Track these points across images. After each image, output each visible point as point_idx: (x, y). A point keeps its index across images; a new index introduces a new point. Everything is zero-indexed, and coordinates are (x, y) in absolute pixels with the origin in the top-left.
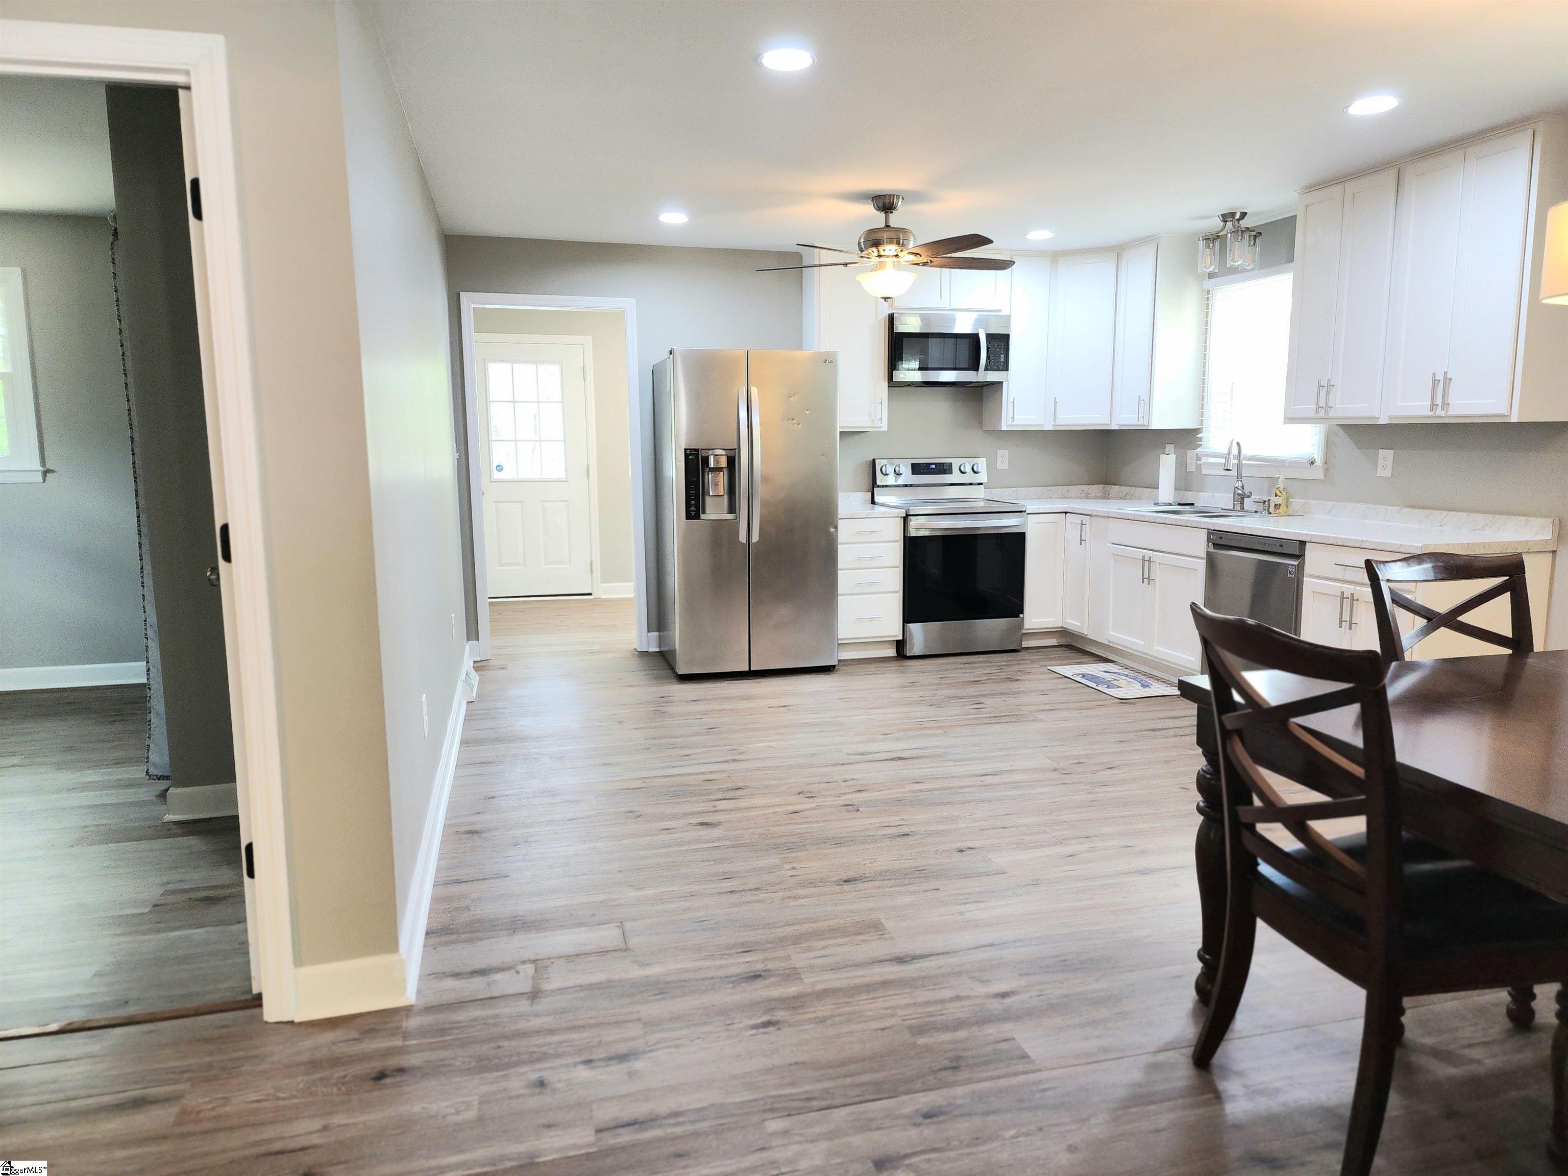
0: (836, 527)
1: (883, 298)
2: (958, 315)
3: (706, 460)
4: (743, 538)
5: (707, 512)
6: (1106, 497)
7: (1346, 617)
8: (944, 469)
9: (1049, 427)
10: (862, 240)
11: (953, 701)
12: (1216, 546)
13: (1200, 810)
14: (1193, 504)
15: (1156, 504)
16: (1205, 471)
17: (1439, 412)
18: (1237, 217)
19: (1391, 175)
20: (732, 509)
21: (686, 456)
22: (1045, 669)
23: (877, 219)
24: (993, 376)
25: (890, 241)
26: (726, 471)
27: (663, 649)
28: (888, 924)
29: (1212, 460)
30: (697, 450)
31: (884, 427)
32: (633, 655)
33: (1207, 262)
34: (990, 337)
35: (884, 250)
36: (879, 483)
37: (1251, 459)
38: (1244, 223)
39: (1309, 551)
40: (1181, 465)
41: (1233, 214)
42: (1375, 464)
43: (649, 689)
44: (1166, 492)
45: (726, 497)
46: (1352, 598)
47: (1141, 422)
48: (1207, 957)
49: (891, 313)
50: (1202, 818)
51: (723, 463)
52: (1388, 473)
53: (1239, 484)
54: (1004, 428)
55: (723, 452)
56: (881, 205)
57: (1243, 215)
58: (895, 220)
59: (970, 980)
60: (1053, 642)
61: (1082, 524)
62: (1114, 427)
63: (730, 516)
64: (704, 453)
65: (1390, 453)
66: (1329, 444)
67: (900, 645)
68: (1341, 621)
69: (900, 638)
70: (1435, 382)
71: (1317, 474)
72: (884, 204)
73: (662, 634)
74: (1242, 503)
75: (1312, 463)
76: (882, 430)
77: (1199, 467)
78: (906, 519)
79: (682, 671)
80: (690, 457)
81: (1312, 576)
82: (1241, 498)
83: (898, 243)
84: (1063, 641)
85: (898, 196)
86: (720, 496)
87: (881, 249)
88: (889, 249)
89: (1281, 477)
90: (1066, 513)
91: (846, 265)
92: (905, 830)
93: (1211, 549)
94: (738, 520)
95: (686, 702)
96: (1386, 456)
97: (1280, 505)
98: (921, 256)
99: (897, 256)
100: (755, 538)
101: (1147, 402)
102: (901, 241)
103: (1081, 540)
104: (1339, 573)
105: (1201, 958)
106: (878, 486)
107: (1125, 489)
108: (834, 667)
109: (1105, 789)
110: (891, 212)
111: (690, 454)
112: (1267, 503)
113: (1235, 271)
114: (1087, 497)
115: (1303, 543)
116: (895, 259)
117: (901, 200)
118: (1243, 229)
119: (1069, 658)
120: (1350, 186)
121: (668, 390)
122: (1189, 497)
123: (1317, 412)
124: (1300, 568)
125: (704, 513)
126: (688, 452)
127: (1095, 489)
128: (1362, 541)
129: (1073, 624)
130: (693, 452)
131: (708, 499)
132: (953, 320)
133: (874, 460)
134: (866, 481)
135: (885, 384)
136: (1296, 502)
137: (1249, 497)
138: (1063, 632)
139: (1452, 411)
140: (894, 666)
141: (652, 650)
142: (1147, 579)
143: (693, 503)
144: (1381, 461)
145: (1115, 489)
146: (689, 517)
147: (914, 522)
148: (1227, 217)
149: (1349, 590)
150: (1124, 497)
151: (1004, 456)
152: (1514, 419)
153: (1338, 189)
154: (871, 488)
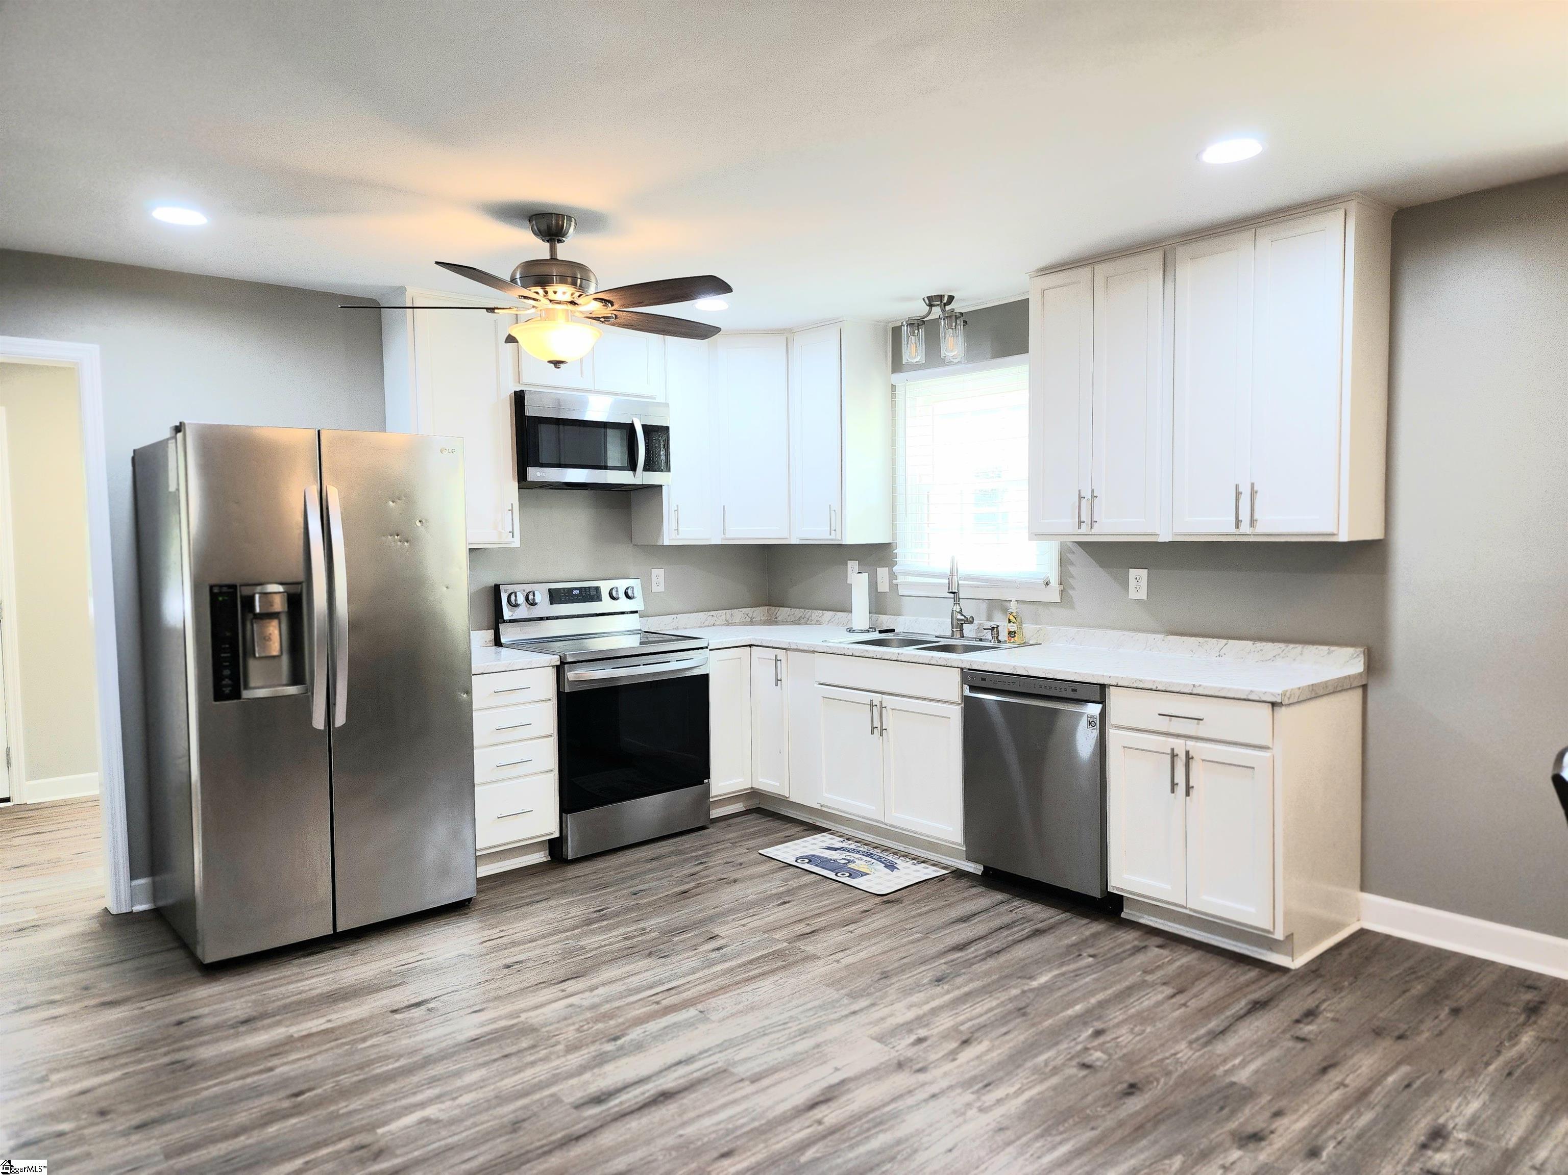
0: (468, 692)
1: (550, 362)
3: (249, 602)
4: (319, 722)
5: (252, 684)
6: (772, 621)
7: (1178, 779)
8: (591, 595)
9: (719, 542)
10: (518, 276)
12: (973, 688)
14: (892, 631)
15: (851, 631)
16: (904, 592)
17: (1245, 528)
18: (947, 300)
19: (1158, 256)
20: (298, 675)
21: (213, 596)
23: (539, 249)
24: (653, 478)
25: (563, 280)
26: (284, 619)
27: (161, 903)
29: (910, 579)
30: (233, 587)
31: (516, 543)
32: (103, 925)
33: (912, 350)
35: (555, 292)
36: (506, 617)
37: (965, 579)
38: (956, 306)
39: (1113, 696)
40: (873, 584)
41: (941, 297)
42: (1125, 584)
44: (860, 615)
45: (285, 660)
46: (1187, 756)
47: (833, 537)
49: (518, 389)
51: (279, 604)
52: (1143, 595)
53: (957, 608)
54: (666, 542)
55: (280, 589)
56: (544, 227)
57: (951, 298)
58: (564, 251)
60: (738, 807)
61: (777, 660)
62: (794, 541)
63: (292, 690)
64: (246, 591)
65: (1143, 573)
66: (1064, 562)
67: (555, 846)
68: (1173, 785)
69: (557, 835)
70: (1239, 494)
71: (1053, 595)
72: (549, 228)
73: (158, 878)
74: (962, 630)
75: (1047, 584)
76: (512, 546)
77: (894, 587)
78: (560, 669)
79: (212, 953)
80: (220, 599)
81: (1118, 727)
82: (959, 625)
83: (574, 284)
84: (751, 804)
85: (569, 219)
86: (274, 657)
87: (550, 289)
88: (563, 291)
89: (1014, 600)
90: (750, 646)
91: (491, 310)
93: (967, 692)
94: (310, 694)
96: (1139, 578)
97: (1014, 632)
98: (612, 305)
99: (573, 303)
100: (340, 720)
101: (839, 513)
102: (579, 281)
103: (777, 680)
104: (1167, 725)
106: (504, 622)
107: (798, 612)
108: (470, 900)
110: (560, 241)
111: (221, 594)
112: (995, 630)
113: (943, 362)
114: (752, 623)
115: (1103, 687)
116: (570, 307)
117: (573, 224)
118: (956, 314)
119: (767, 832)
120: (1102, 270)
121: (172, 488)
122: (886, 621)
124: (1102, 717)
125: (246, 687)
126: (216, 590)
127: (759, 612)
128: (1194, 686)
129: (769, 784)
130: (225, 589)
131: (253, 665)
133: (496, 589)
134: (486, 614)
135: (513, 485)
136: (1029, 630)
137: (972, 622)
138: (754, 794)
139: (1260, 528)
140: (554, 881)
141: (139, 908)
142: (878, 729)
143: (227, 672)
144: (1132, 582)
145: (783, 612)
146: (219, 695)
147: (571, 675)
148: (931, 301)
149: (1180, 746)
150: (797, 622)
151: (658, 575)
152: (1343, 537)
153: (1086, 272)
154: (493, 624)
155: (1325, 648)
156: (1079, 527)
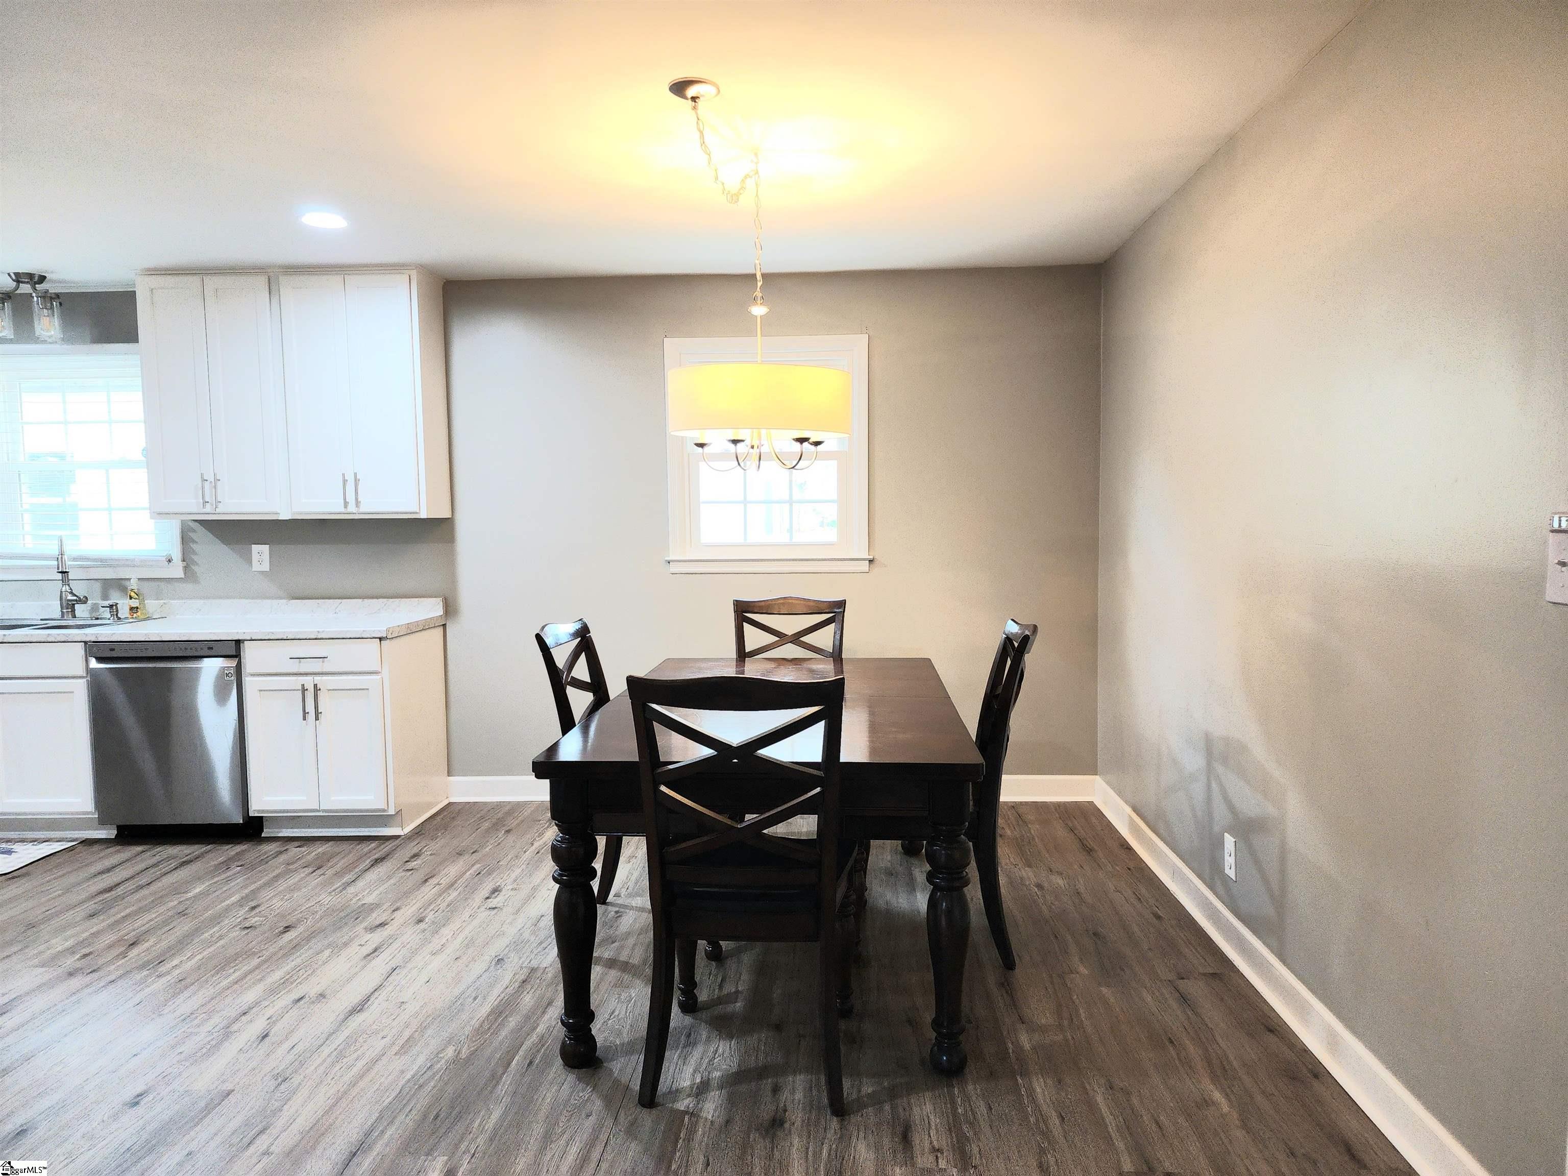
7: (310, 708)
12: (103, 660)
13: (556, 879)
17: (352, 508)
18: (37, 279)
19: (262, 279)
39: (247, 649)
41: (29, 273)
42: (249, 561)
46: (316, 690)
52: (266, 567)
53: (67, 589)
57: (43, 278)
65: (265, 548)
66: (186, 539)
68: (305, 714)
70: (346, 481)
71: (177, 571)
75: (169, 561)
81: (253, 675)
82: (70, 606)
89: (133, 578)
93: (94, 664)
97: (137, 608)
104: (294, 667)
112: (114, 607)
115: (238, 643)
118: (47, 295)
120: (211, 280)
124: (241, 667)
128: (318, 632)
136: (151, 605)
137: (85, 602)
139: (363, 509)
144: (255, 557)
148: (20, 276)
149: (309, 682)
152: (423, 515)
153: (195, 280)
155: (416, 600)
156: (204, 506)
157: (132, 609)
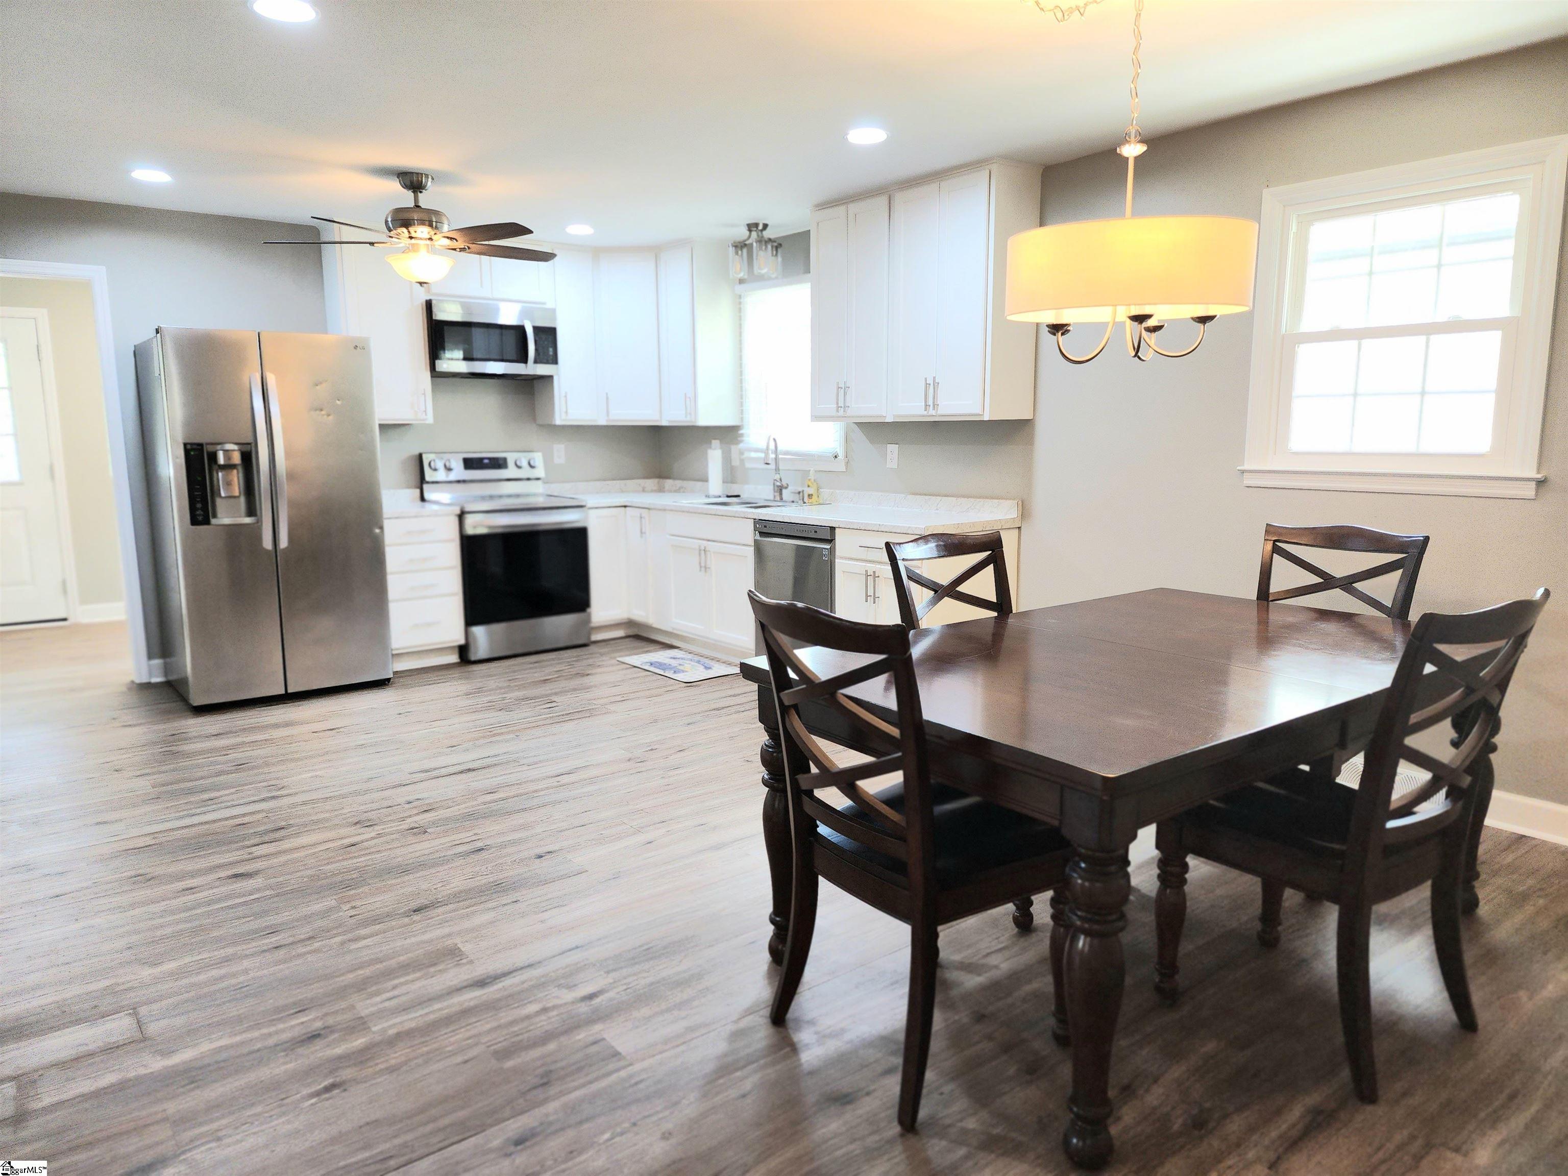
0: (381, 528)
1: (417, 282)
2: (503, 306)
3: (213, 457)
4: (267, 544)
5: (219, 515)
6: (661, 490)
7: (870, 592)
8: (498, 463)
9: (602, 422)
10: (389, 220)
11: (523, 703)
12: (762, 534)
13: (765, 783)
14: (738, 496)
15: (708, 496)
16: (748, 465)
17: (932, 412)
18: (760, 227)
19: (884, 200)
20: (252, 510)
21: (187, 452)
22: (614, 662)
23: (406, 199)
24: (542, 370)
25: (422, 222)
26: (240, 469)
27: (171, 678)
28: (466, 948)
29: (753, 455)
30: (201, 445)
31: (430, 419)
32: (130, 689)
33: (737, 266)
34: (537, 329)
35: (415, 232)
36: (428, 478)
37: (786, 453)
38: (767, 234)
39: (839, 535)
40: (727, 460)
41: (756, 225)
42: (885, 457)
43: (155, 727)
44: (716, 485)
45: (242, 500)
46: (875, 576)
47: (688, 418)
48: (778, 919)
49: (428, 298)
50: (768, 789)
51: (237, 458)
52: (895, 465)
53: (777, 477)
54: (558, 422)
55: (235, 447)
56: (408, 183)
57: (765, 226)
58: (426, 200)
59: (556, 988)
60: (620, 633)
61: (641, 518)
62: (664, 423)
63: (248, 520)
64: (211, 448)
65: (895, 447)
66: (848, 440)
67: (463, 651)
68: (867, 596)
69: (462, 641)
70: (927, 385)
71: (840, 466)
72: (412, 182)
73: (168, 660)
74: (781, 494)
75: (836, 457)
76: (427, 422)
77: (742, 461)
78: (461, 516)
79: (198, 700)
80: (192, 453)
81: (842, 558)
82: (780, 489)
83: (431, 225)
84: (631, 632)
85: (427, 176)
86: (235, 497)
87: (412, 229)
88: (422, 231)
89: (812, 469)
90: (625, 507)
91: (372, 244)
92: (479, 844)
93: (758, 537)
94: (260, 524)
95: (207, 737)
96: (893, 449)
97: (812, 495)
98: (457, 241)
99: (431, 239)
100: (284, 543)
101: (692, 399)
102: (434, 224)
103: (641, 532)
104: (863, 554)
105: (772, 921)
106: (428, 483)
107: (678, 483)
108: (389, 680)
109: (677, 772)
110: (421, 192)
111: (192, 449)
112: (801, 494)
113: (761, 278)
114: (644, 490)
115: (833, 529)
116: (428, 242)
117: (430, 179)
118: (766, 240)
119: (635, 648)
120: (852, 208)
121: (157, 375)
122: (735, 490)
123: (838, 411)
124: (832, 551)
125: (215, 516)
126: (189, 447)
127: (651, 483)
128: (880, 525)
129: (639, 615)
130: (195, 447)
131: (219, 502)
132: (497, 310)
133: (420, 457)
134: (414, 478)
135: (428, 374)
136: (825, 492)
137: (786, 488)
138: (630, 623)
139: (941, 411)
140: (456, 673)
141: (155, 680)
142: (705, 568)
143: (199, 506)
144: (889, 455)
145: (669, 483)
146: (194, 521)
147: (470, 520)
148: (752, 227)
149: (871, 568)
150: (678, 490)
151: (560, 450)
152: (986, 418)
153: (842, 209)
154: (419, 484)
155: (996, 501)
157: (809, 495)
